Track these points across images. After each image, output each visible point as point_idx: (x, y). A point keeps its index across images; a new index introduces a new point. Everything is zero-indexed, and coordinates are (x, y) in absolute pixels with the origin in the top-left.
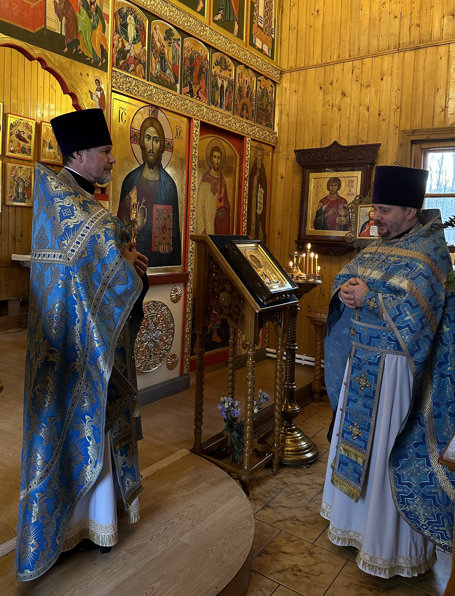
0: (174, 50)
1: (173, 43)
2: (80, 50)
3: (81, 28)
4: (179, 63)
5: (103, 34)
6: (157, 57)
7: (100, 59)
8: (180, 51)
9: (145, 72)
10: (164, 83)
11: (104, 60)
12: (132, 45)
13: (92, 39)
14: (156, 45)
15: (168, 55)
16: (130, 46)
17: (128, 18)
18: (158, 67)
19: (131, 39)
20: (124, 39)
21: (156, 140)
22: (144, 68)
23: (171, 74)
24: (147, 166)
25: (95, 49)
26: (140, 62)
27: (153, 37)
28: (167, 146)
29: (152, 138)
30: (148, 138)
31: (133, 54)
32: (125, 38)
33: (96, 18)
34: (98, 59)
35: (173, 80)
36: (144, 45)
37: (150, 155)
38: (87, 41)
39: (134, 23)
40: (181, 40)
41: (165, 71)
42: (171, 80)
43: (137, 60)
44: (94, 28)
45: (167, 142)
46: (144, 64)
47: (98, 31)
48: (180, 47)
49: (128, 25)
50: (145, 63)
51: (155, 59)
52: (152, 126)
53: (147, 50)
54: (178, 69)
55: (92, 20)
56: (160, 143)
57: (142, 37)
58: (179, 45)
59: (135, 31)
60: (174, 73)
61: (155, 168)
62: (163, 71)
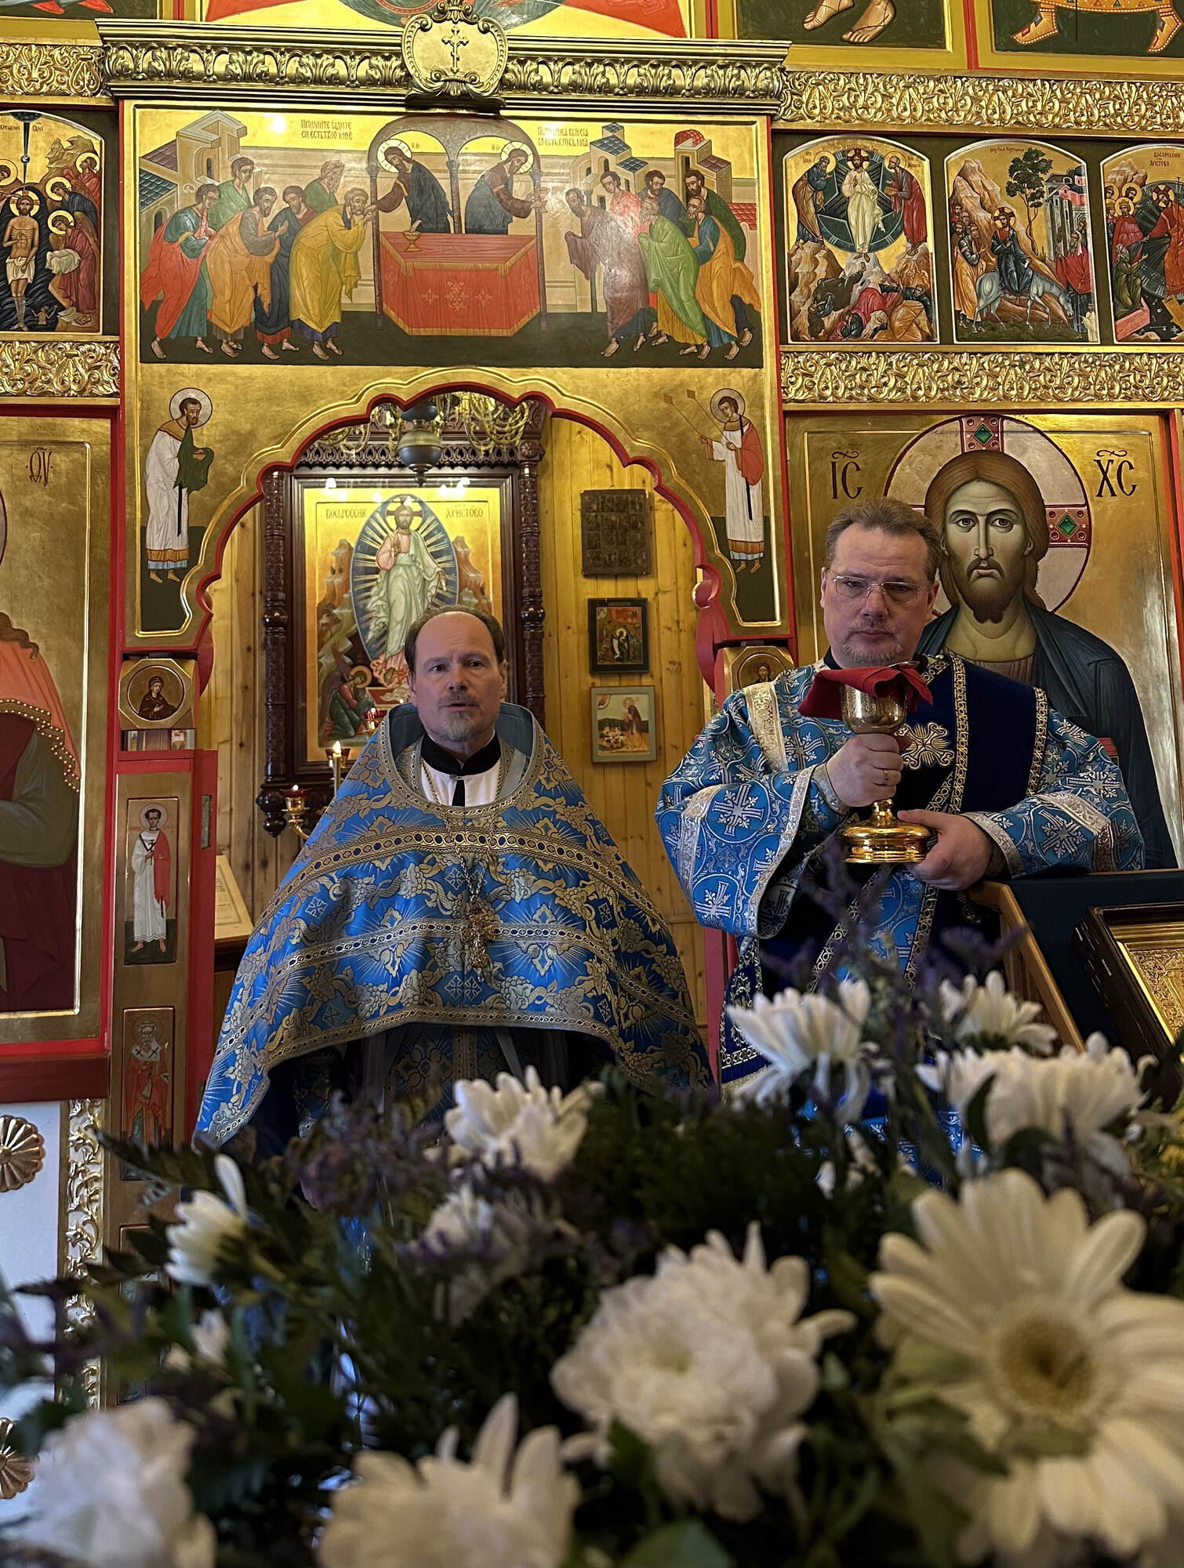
0: (1057, 212)
1: (1051, 190)
2: (659, 335)
3: (657, 274)
4: (1085, 246)
5: (738, 264)
6: (979, 258)
7: (731, 337)
8: (1087, 209)
9: (930, 320)
10: (1024, 328)
11: (748, 337)
12: (871, 255)
13: (698, 290)
14: (971, 223)
15: (1030, 234)
16: (862, 259)
17: (847, 181)
18: (987, 286)
19: (861, 240)
20: (834, 249)
21: (1002, 521)
22: (928, 309)
23: (1055, 290)
24: (967, 616)
25: (712, 316)
26: (908, 294)
27: (955, 202)
28: (1059, 531)
29: (981, 520)
30: (965, 521)
31: (873, 281)
32: (837, 245)
33: (708, 228)
34: (726, 340)
35: (1062, 307)
36: (917, 239)
37: (981, 576)
38: (680, 301)
39: (872, 187)
40: (1084, 171)
41: (1023, 290)
42: (1053, 312)
43: (894, 292)
44: (703, 257)
45: (1058, 519)
46: (925, 298)
47: (719, 263)
48: (1086, 195)
49: (846, 201)
50: (928, 294)
51: (973, 265)
52: (978, 478)
53: (931, 249)
54: (1085, 268)
55: (694, 241)
56: (1025, 527)
57: (910, 217)
58: (1080, 190)
59: (878, 210)
60: (1068, 285)
61: (1007, 616)
62: (1013, 292)
